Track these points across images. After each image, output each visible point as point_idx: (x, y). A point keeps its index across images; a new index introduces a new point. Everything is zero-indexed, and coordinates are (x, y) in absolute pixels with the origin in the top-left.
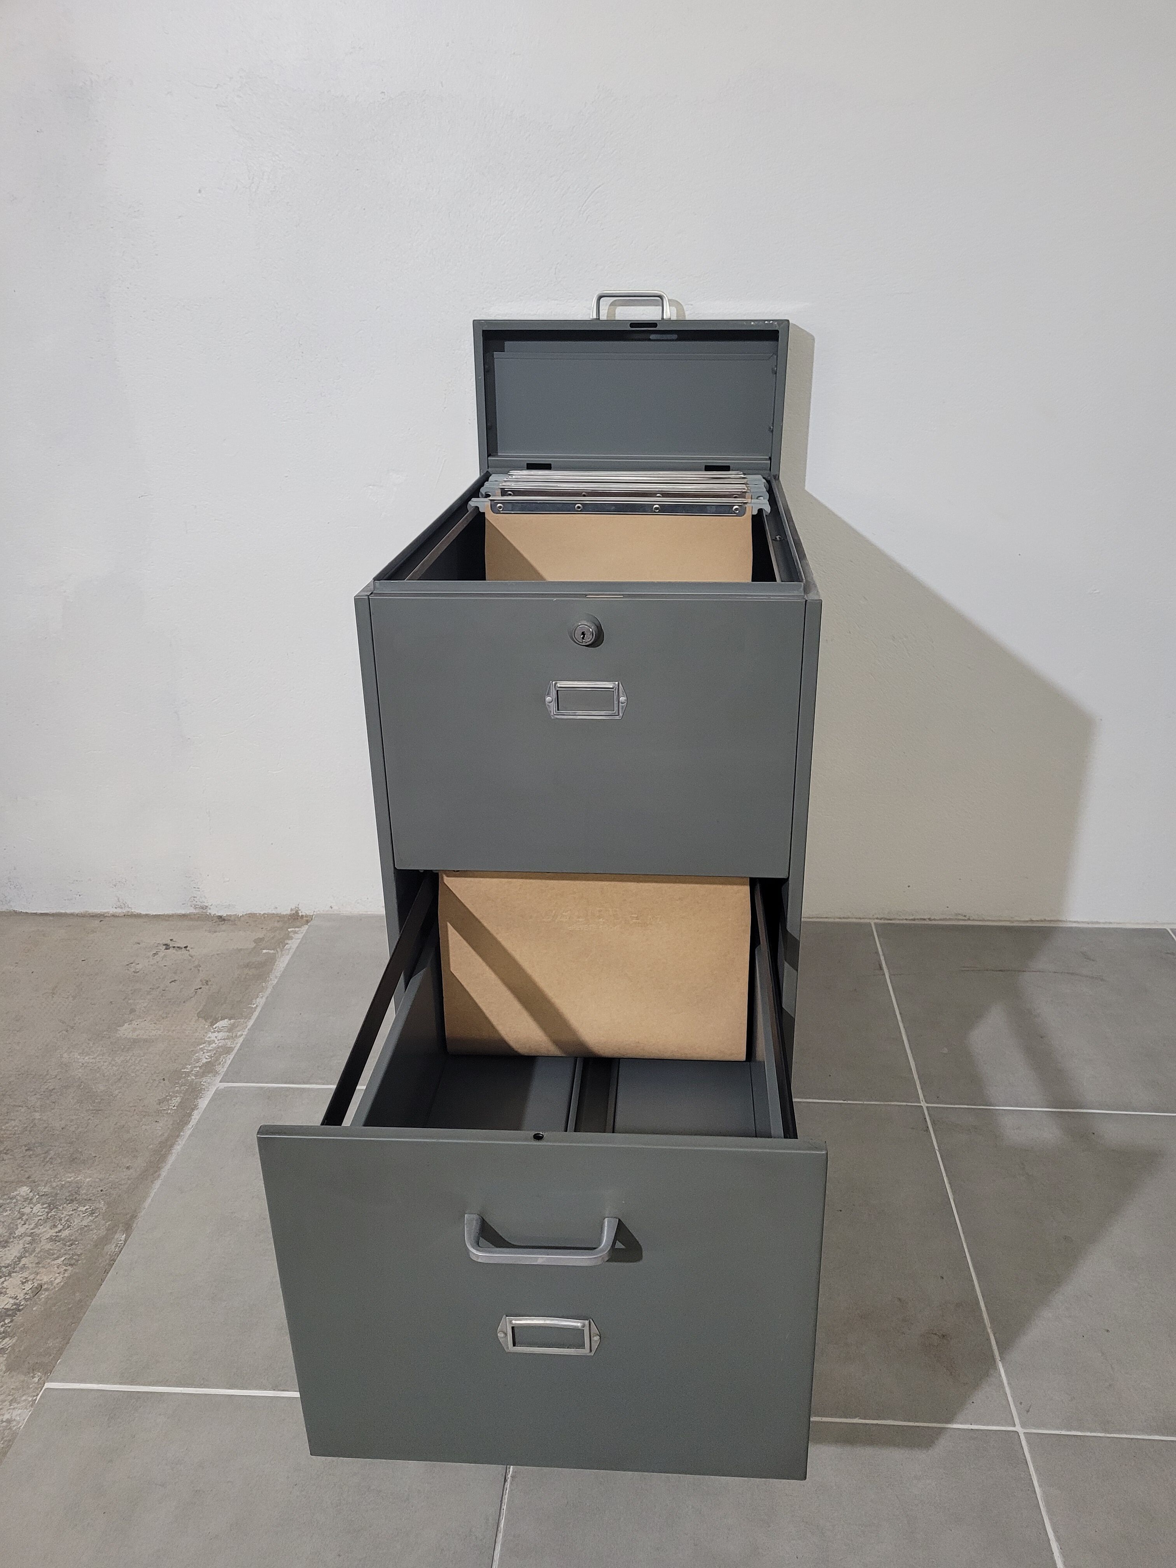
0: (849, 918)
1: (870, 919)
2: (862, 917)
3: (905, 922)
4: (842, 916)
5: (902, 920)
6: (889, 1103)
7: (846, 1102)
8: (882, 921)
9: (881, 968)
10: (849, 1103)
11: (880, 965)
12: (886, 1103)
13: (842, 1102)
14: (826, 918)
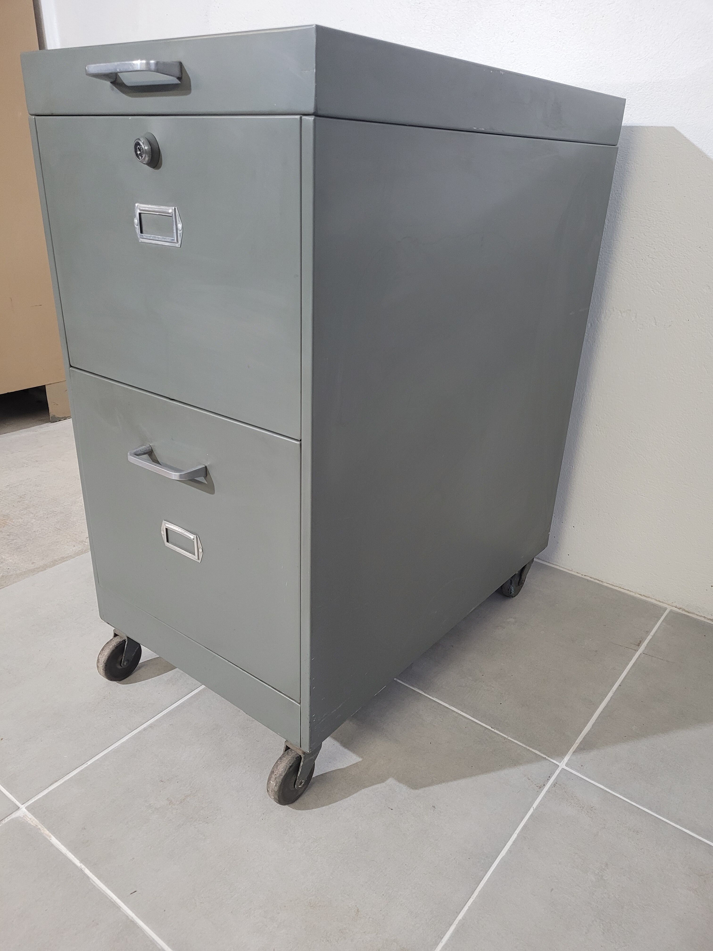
0: (649, 597)
1: (669, 605)
2: (661, 601)
3: (703, 619)
4: (642, 594)
5: (701, 616)
6: (531, 749)
7: (493, 730)
8: (680, 611)
9: (639, 645)
10: (495, 732)
11: (640, 642)
12: (528, 748)
13: (490, 728)
14: (628, 590)
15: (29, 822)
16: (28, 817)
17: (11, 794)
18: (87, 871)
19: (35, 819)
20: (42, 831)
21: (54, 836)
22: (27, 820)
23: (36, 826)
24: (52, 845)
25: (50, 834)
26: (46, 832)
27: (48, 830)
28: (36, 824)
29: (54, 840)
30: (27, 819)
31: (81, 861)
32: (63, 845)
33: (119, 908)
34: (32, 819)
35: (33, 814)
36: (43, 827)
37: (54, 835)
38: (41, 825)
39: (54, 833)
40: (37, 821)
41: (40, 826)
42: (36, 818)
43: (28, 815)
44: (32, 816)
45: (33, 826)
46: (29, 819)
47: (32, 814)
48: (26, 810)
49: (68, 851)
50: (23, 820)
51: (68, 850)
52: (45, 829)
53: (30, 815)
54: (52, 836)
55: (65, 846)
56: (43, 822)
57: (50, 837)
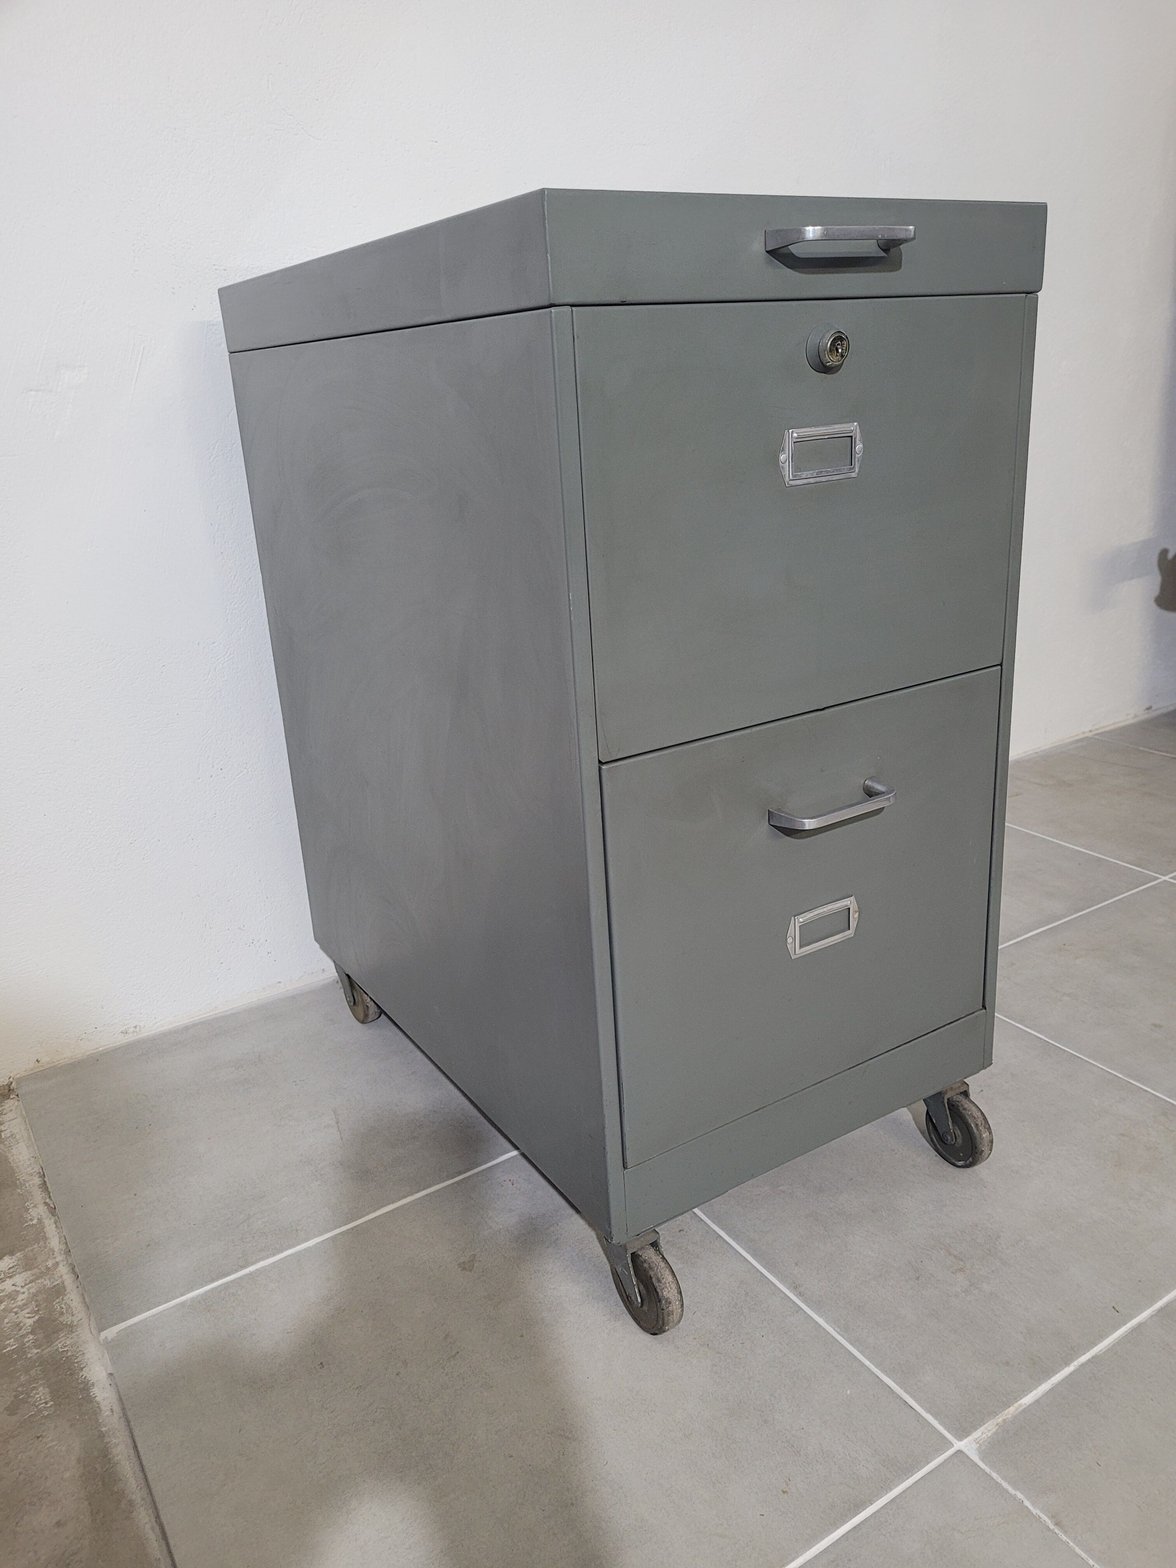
15: (989, 1436)
16: (980, 1436)
17: (928, 1463)
18: (1084, 1359)
19: (986, 1425)
20: (1009, 1416)
21: (1021, 1399)
22: (986, 1437)
23: (997, 1424)
24: (1037, 1402)
25: (1016, 1405)
26: (1011, 1411)
27: (1009, 1407)
28: (994, 1425)
29: (1027, 1400)
30: (984, 1438)
31: (1067, 1364)
32: (1037, 1387)
33: (1140, 1325)
34: (986, 1430)
35: (975, 1428)
36: (1001, 1415)
37: (1018, 1399)
38: (998, 1416)
39: (1016, 1399)
40: (989, 1423)
41: (1000, 1419)
42: (984, 1424)
43: (976, 1437)
44: (978, 1431)
45: (997, 1430)
46: (984, 1435)
47: (976, 1430)
48: (966, 1441)
49: (1049, 1381)
50: (986, 1443)
51: (1046, 1381)
52: (1006, 1412)
53: (977, 1434)
54: (1019, 1402)
55: (1040, 1385)
56: (994, 1414)
57: (1021, 1405)
